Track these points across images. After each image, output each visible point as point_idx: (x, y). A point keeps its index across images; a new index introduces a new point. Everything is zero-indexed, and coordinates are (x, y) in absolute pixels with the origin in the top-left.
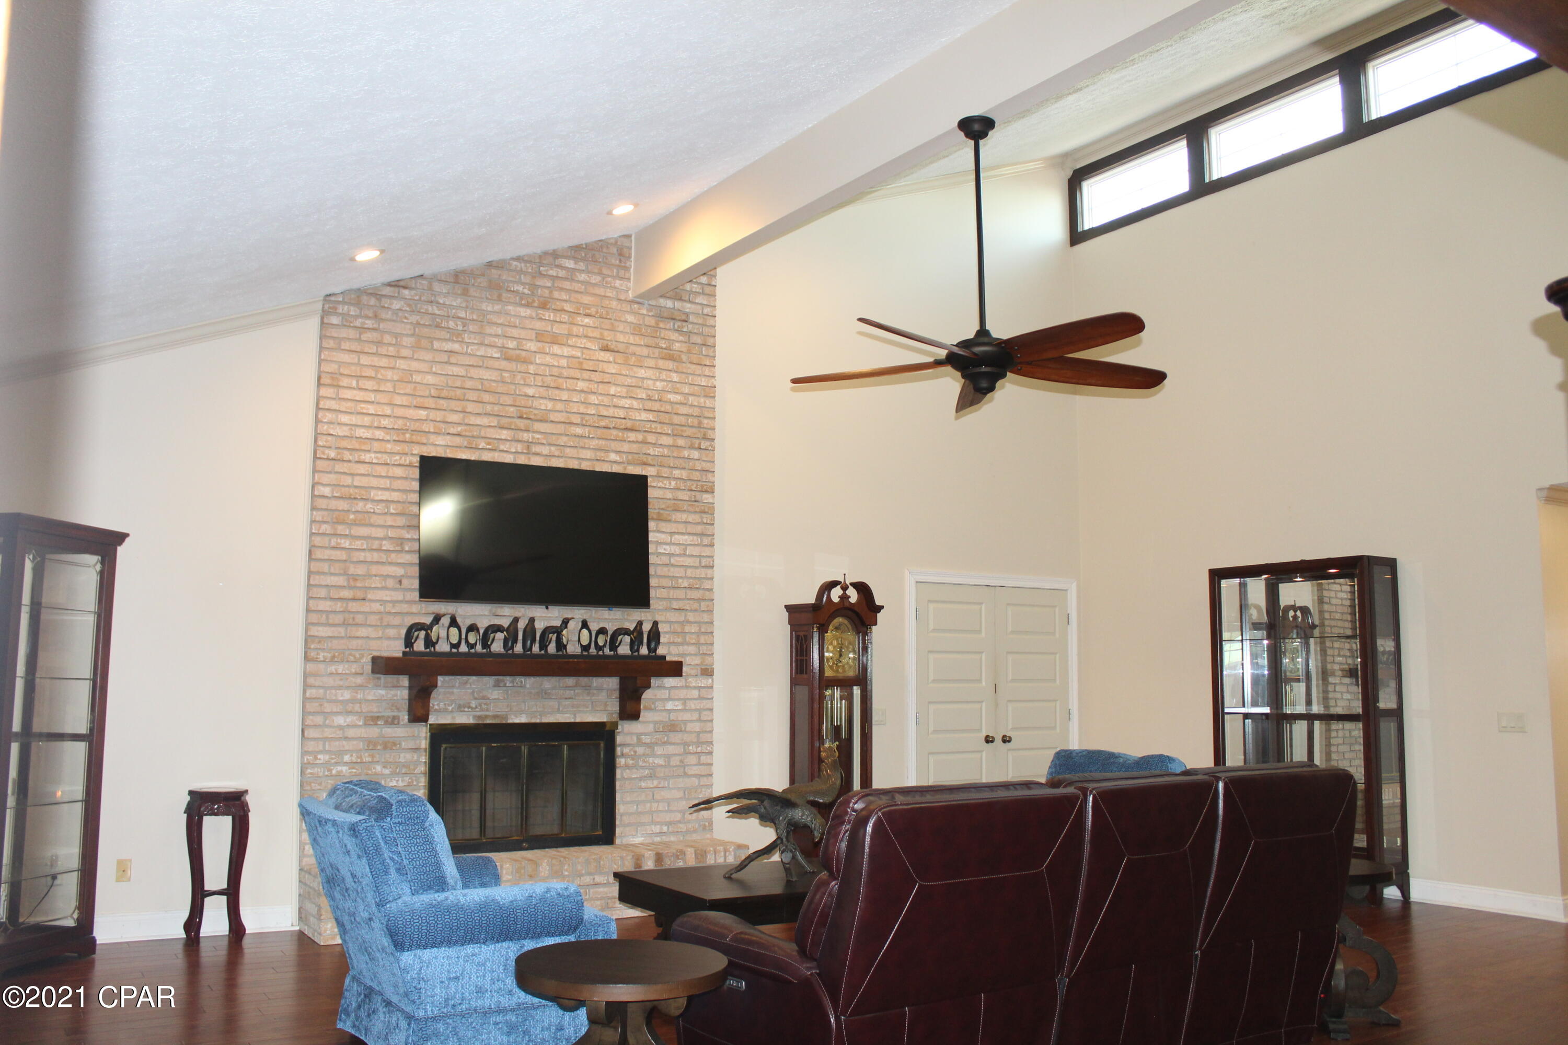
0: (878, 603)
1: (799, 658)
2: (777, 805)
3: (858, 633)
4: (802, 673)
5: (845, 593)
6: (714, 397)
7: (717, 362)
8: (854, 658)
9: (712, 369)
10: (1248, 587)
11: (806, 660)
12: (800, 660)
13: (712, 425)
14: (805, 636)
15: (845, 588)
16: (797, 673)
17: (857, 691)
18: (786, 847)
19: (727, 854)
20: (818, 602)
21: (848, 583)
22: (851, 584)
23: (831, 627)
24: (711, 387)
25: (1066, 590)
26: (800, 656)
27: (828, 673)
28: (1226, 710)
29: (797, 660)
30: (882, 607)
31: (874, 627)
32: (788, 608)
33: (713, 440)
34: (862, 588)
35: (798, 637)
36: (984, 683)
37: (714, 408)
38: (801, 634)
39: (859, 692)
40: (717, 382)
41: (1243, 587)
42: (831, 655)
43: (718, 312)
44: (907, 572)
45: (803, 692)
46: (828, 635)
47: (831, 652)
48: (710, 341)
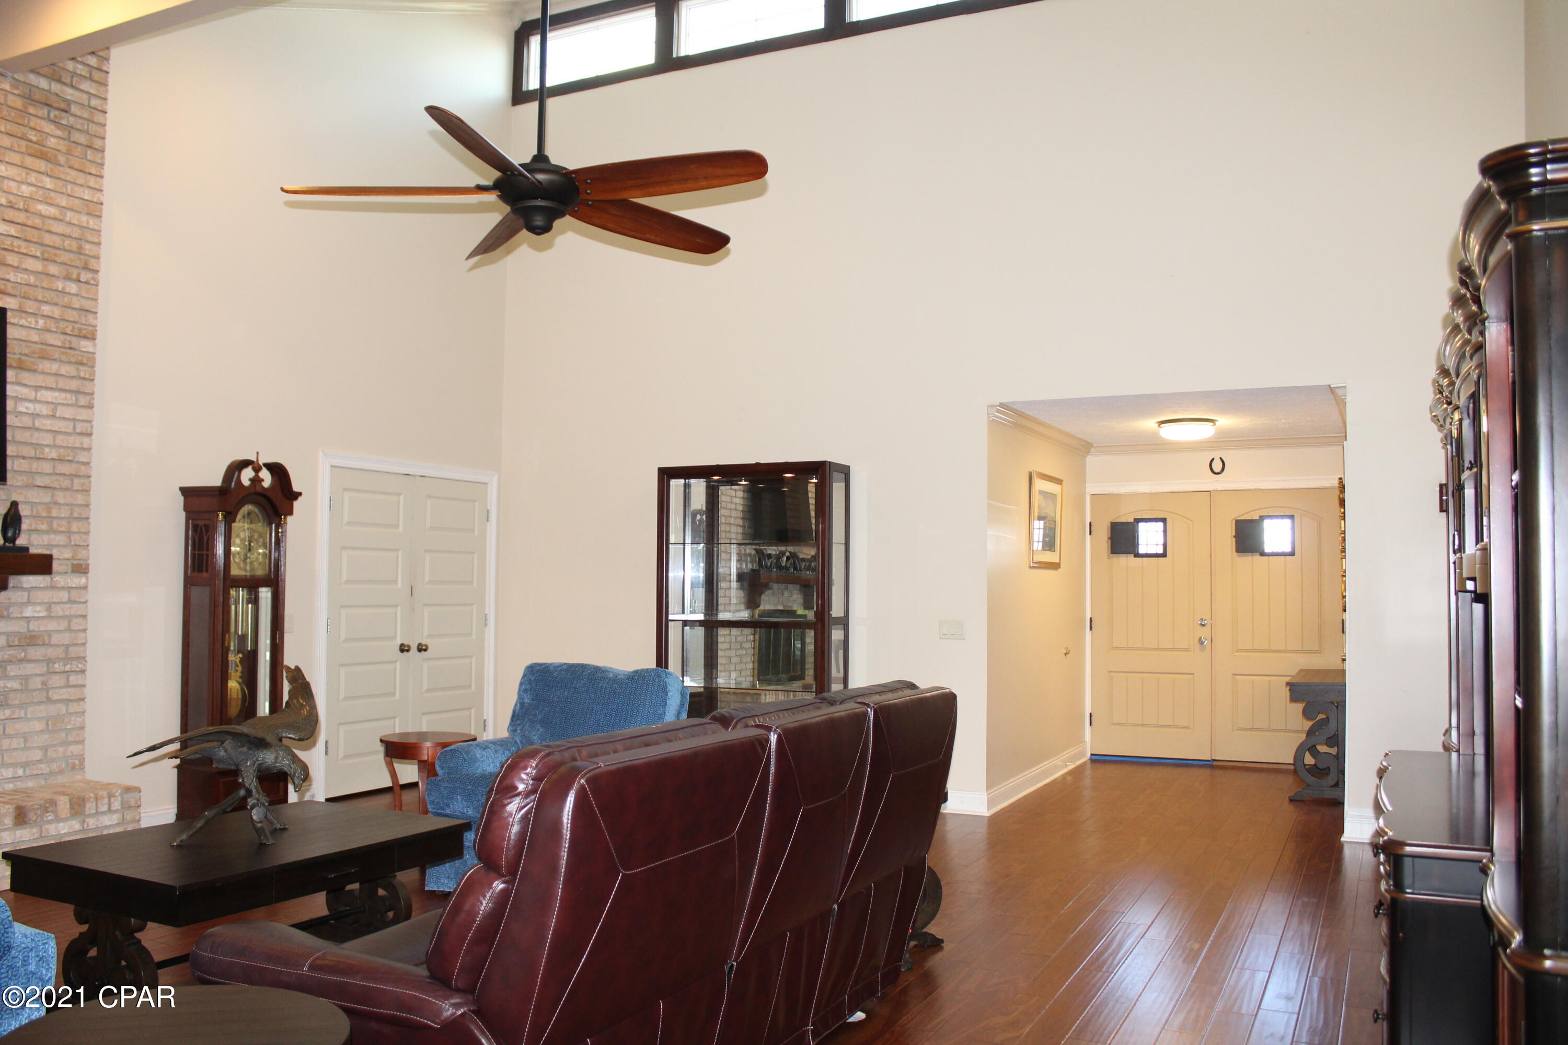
0: (296, 488)
1: (197, 552)
2: (243, 746)
3: (270, 524)
4: (200, 570)
5: (257, 475)
6: (100, 217)
7: (106, 171)
8: (264, 554)
9: (99, 179)
10: (692, 488)
11: (207, 555)
12: (199, 555)
13: (96, 253)
14: (207, 527)
15: (257, 469)
16: (193, 570)
17: (265, 594)
18: (258, 800)
19: (112, 799)
20: (225, 485)
21: (261, 463)
22: (265, 465)
23: (239, 517)
24: (97, 203)
25: (486, 484)
26: (199, 550)
27: (235, 571)
28: (671, 617)
29: (194, 555)
30: (300, 494)
31: (289, 518)
32: (185, 491)
33: (97, 272)
34: (278, 471)
35: (196, 528)
36: (400, 585)
37: (100, 231)
38: (201, 523)
39: (269, 595)
40: (106, 198)
41: (687, 487)
42: (238, 549)
43: (110, 106)
44: (321, 453)
45: (201, 594)
46: (236, 526)
47: (238, 546)
48: (98, 143)
